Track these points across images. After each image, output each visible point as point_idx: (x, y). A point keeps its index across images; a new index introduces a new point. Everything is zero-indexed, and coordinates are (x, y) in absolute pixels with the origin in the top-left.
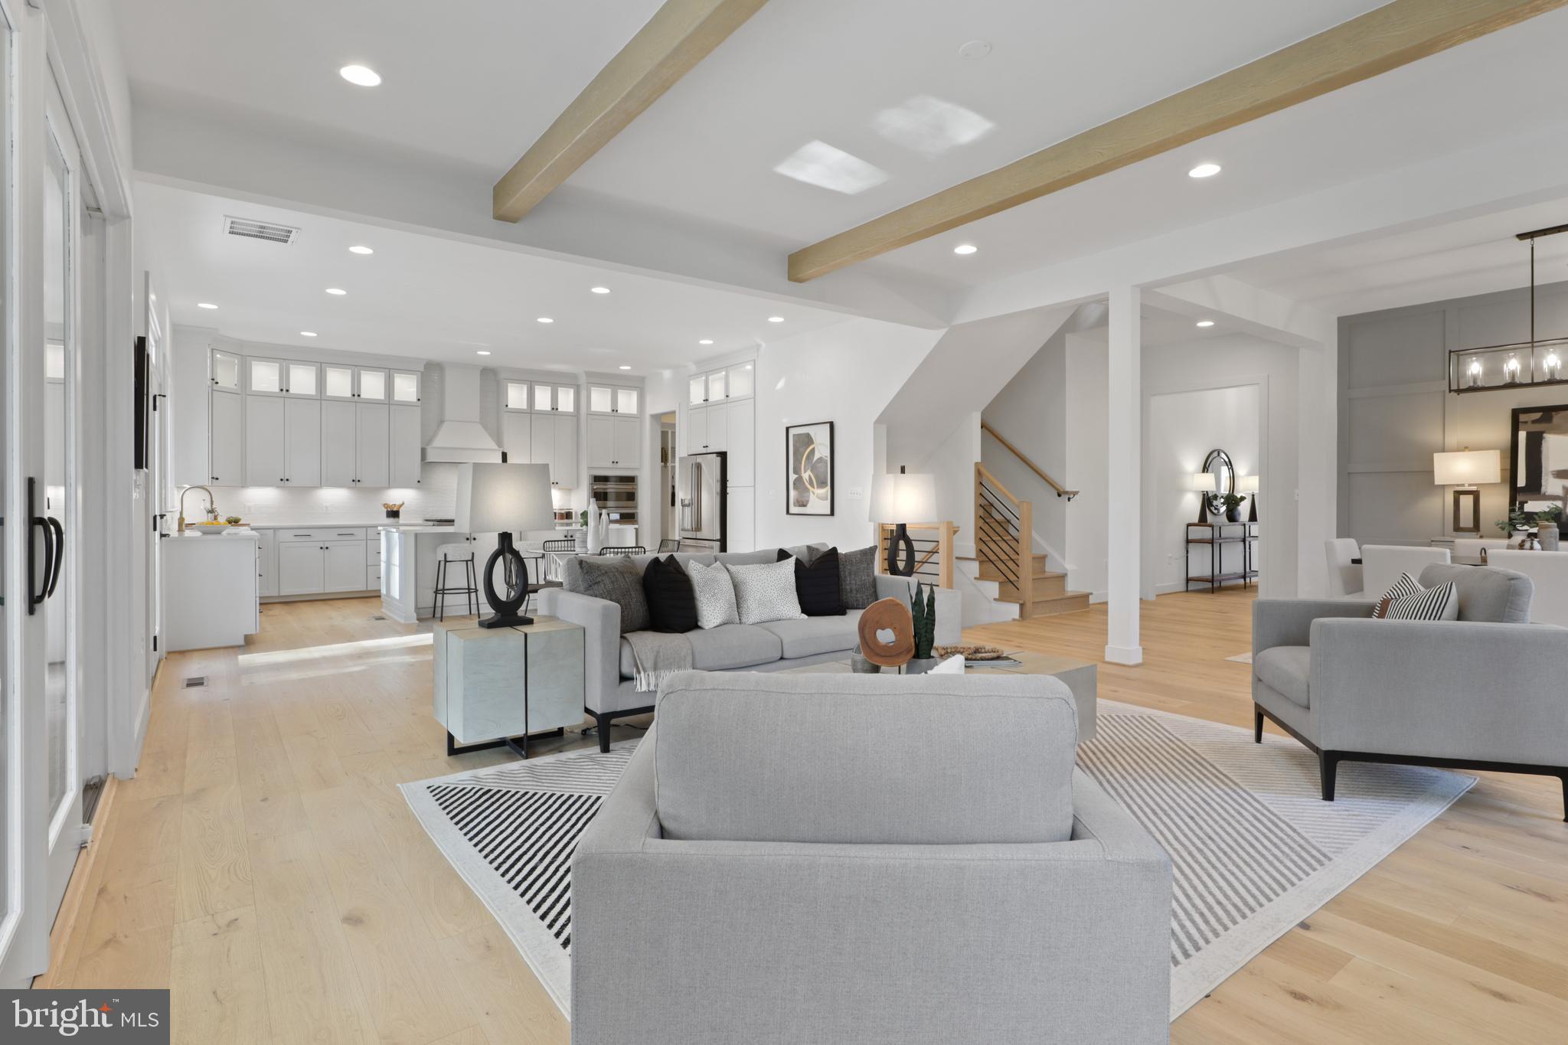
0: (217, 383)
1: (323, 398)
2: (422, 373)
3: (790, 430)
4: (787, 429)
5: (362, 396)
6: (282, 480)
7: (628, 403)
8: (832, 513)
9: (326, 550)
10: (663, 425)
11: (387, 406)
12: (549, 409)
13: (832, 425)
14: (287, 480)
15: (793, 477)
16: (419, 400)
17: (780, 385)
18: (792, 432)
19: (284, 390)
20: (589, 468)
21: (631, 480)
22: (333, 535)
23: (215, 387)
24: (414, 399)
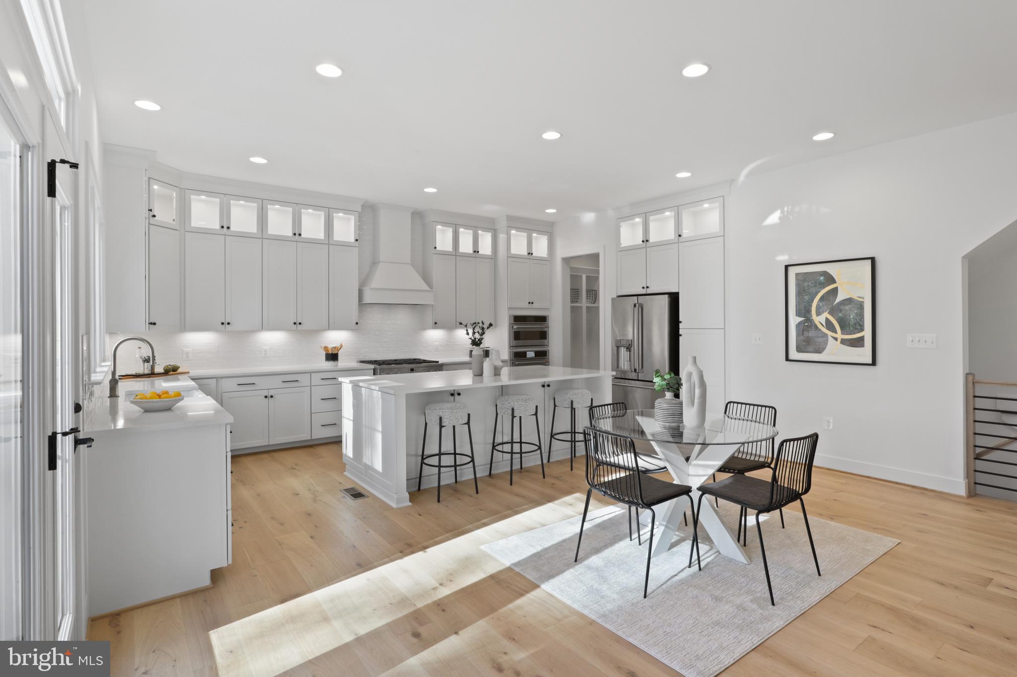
0: (154, 216)
1: (264, 237)
2: (359, 213)
3: (790, 269)
4: (787, 267)
5: (303, 236)
6: (223, 324)
7: (541, 247)
8: (874, 363)
9: (270, 399)
10: (572, 269)
11: (327, 246)
12: (471, 252)
13: (873, 260)
14: (229, 324)
15: (794, 320)
16: (357, 240)
17: (774, 218)
18: (792, 272)
19: (225, 227)
20: (510, 308)
21: (543, 319)
22: (277, 382)
23: (152, 220)
24: (352, 239)
